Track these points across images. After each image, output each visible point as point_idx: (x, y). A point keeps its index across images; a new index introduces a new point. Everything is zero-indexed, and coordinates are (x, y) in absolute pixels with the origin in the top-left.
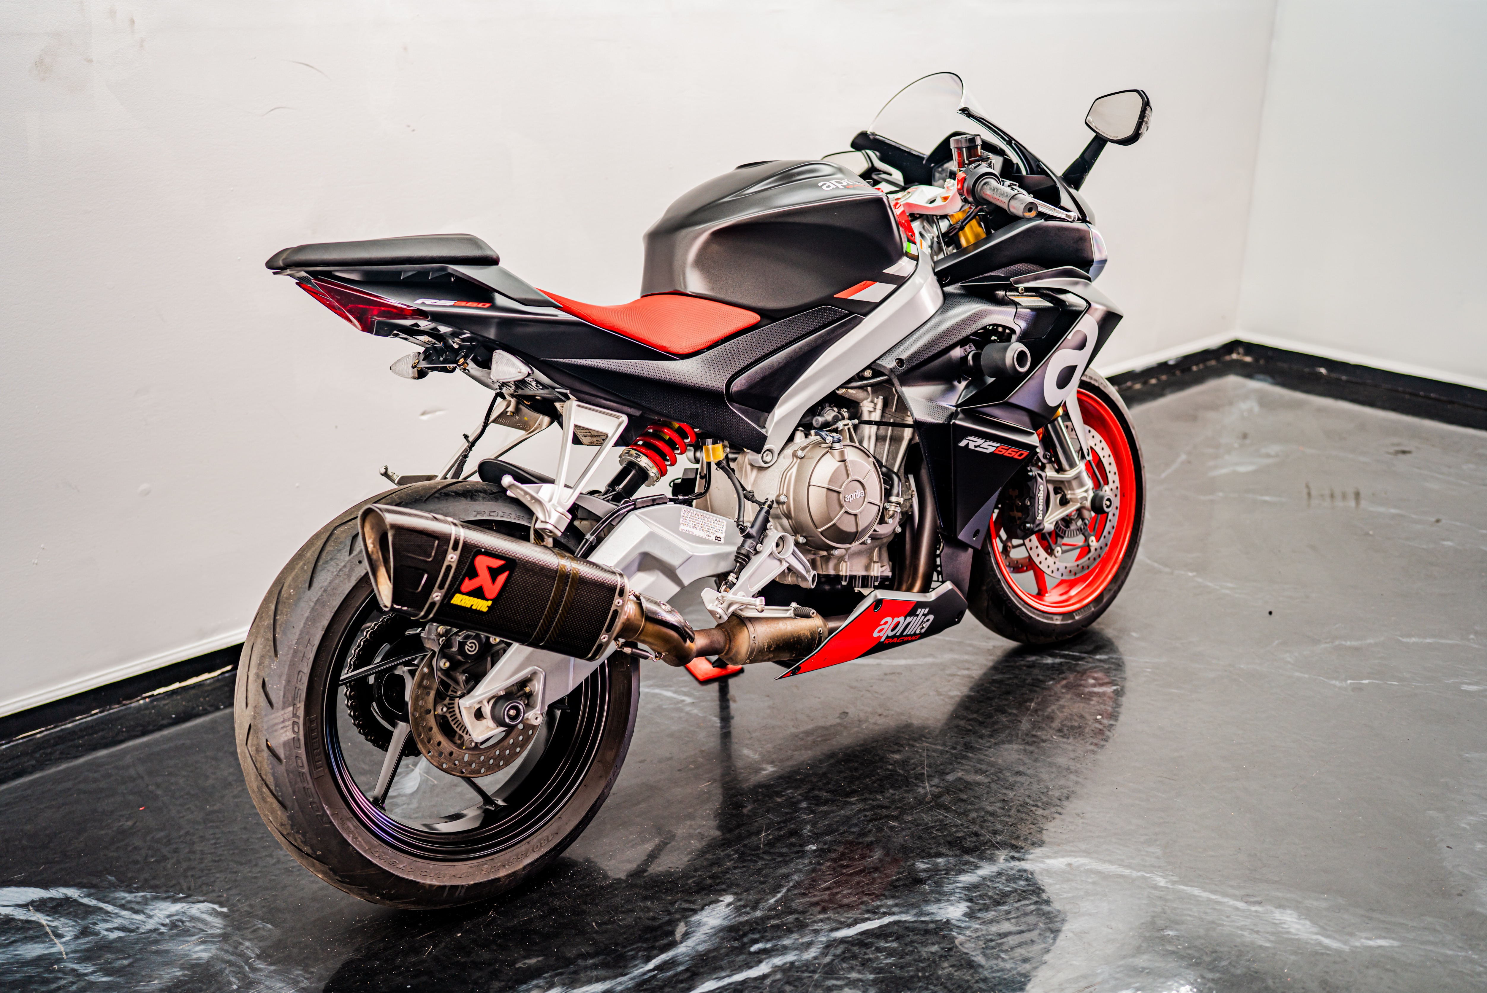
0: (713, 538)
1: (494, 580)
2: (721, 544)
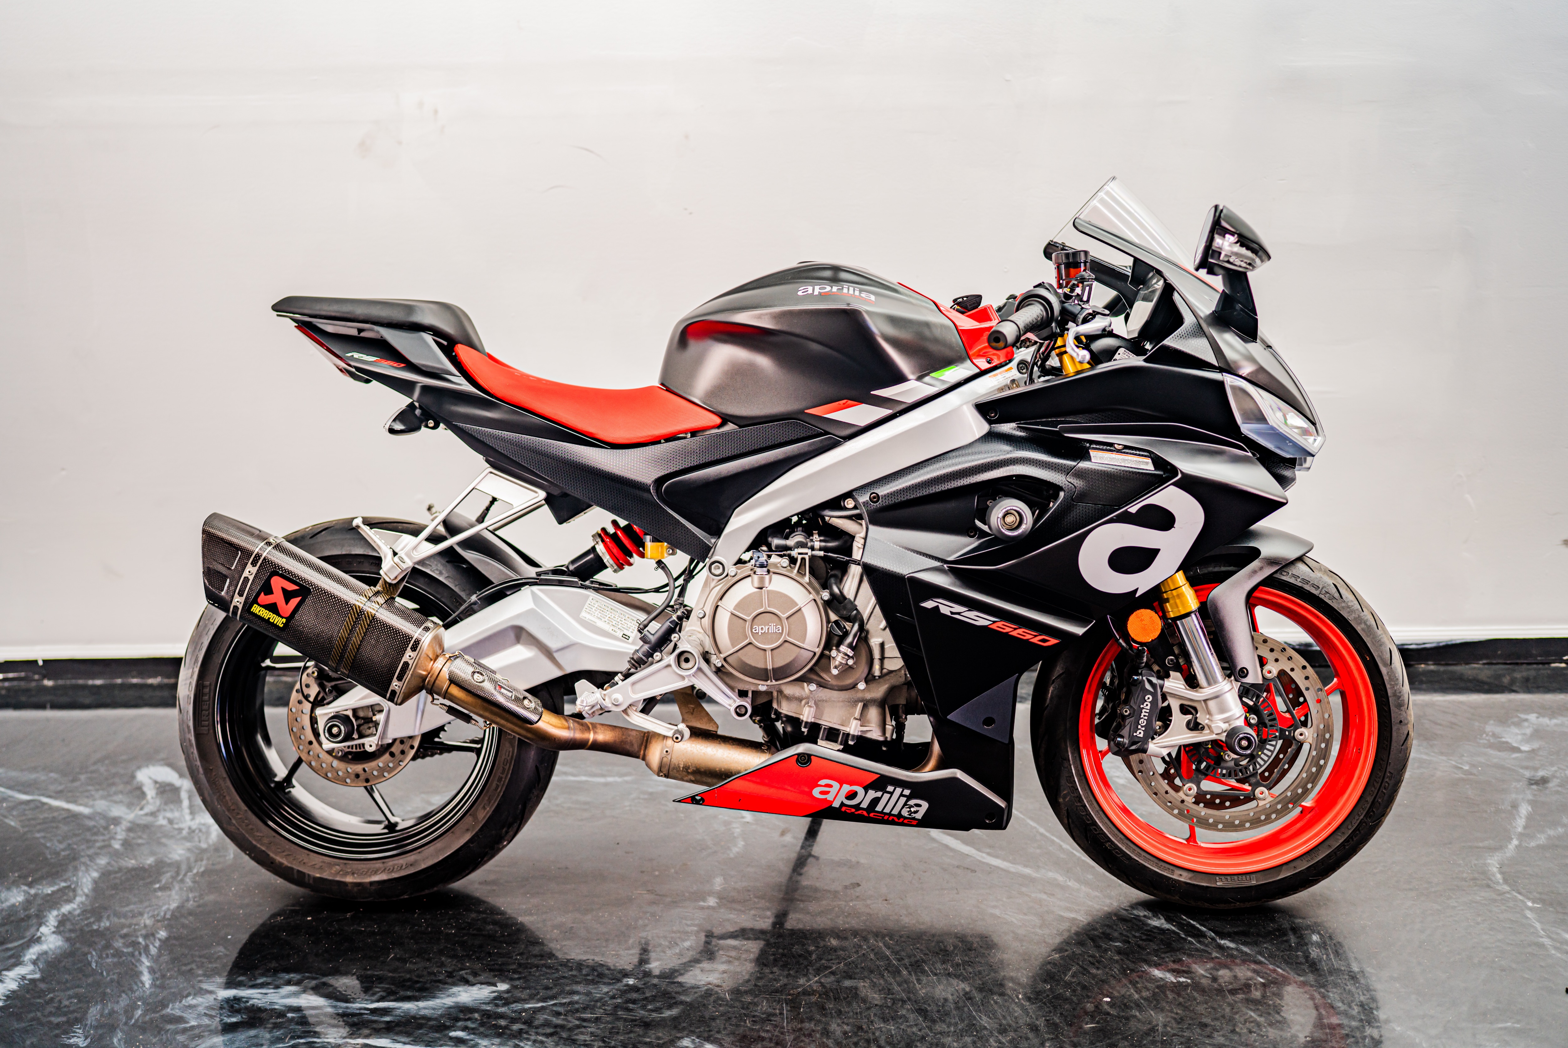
0: (619, 634)
1: (287, 602)
2: (628, 643)
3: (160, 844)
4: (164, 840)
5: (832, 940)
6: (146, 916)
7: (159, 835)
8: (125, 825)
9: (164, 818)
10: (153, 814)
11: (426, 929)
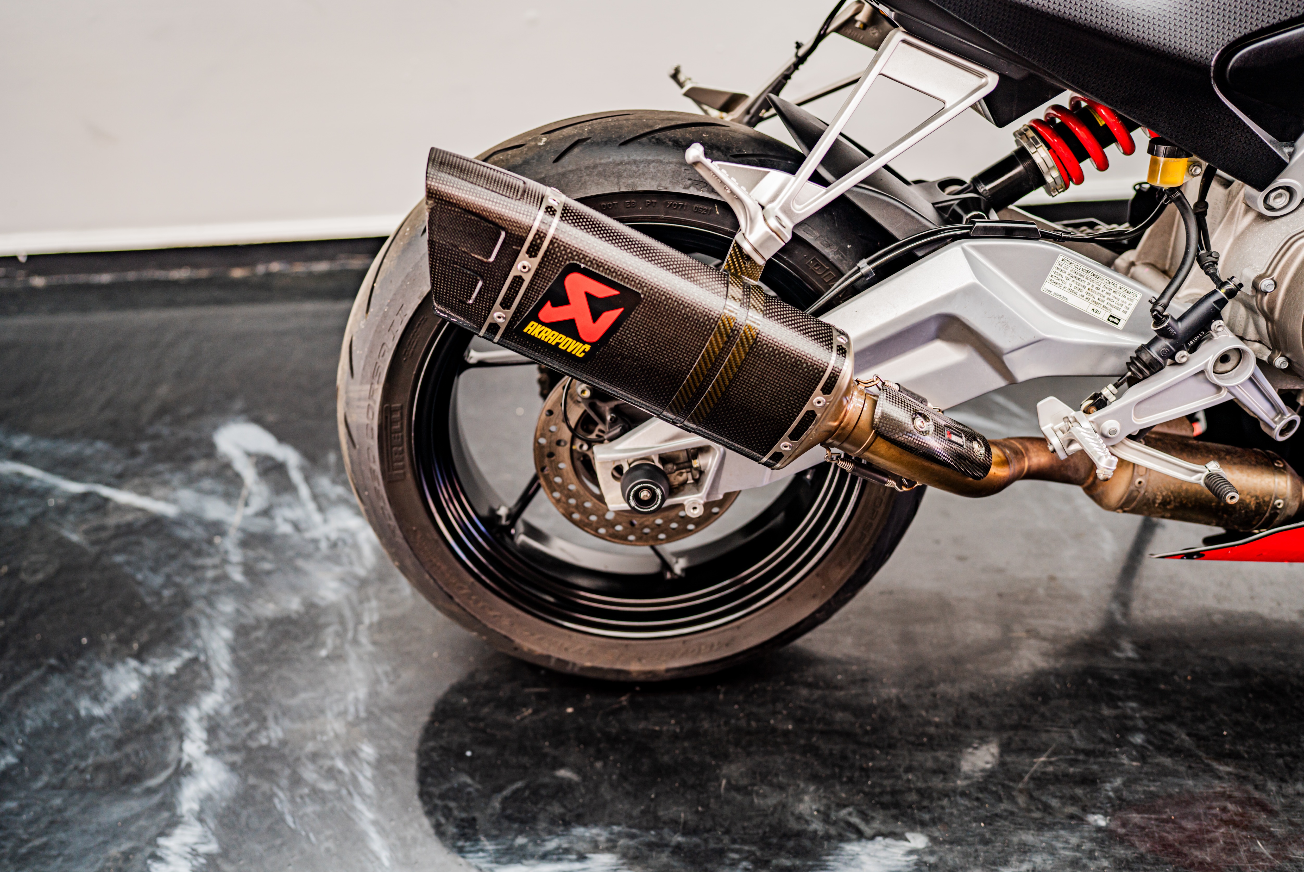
0: (1103, 316)
1: (595, 316)
2: (1117, 330)
3: (297, 570)
4: (300, 563)
6: (329, 715)
7: (290, 553)
8: (233, 536)
9: (286, 520)
10: (266, 513)
11: (749, 724)
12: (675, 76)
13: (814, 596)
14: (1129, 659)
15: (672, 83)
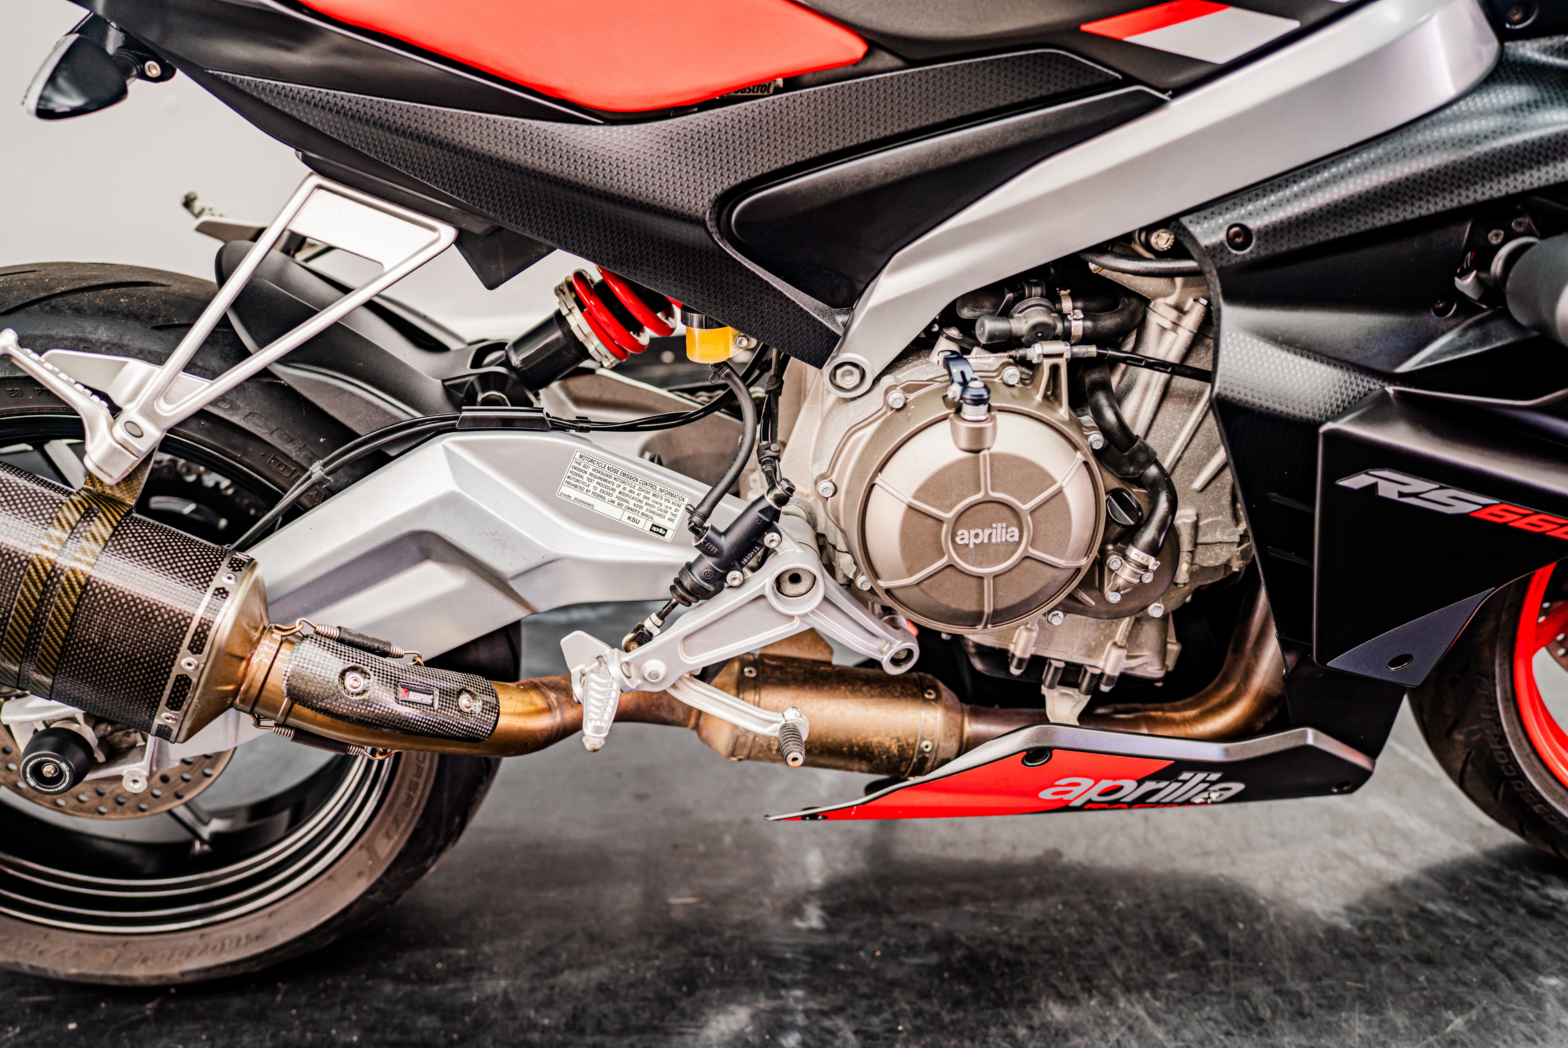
0: (645, 525)
2: (665, 543)
5: (1051, 1005)
11: (303, 1036)
12: (188, 203)
13: (360, 874)
14: (812, 930)
15: (185, 212)
